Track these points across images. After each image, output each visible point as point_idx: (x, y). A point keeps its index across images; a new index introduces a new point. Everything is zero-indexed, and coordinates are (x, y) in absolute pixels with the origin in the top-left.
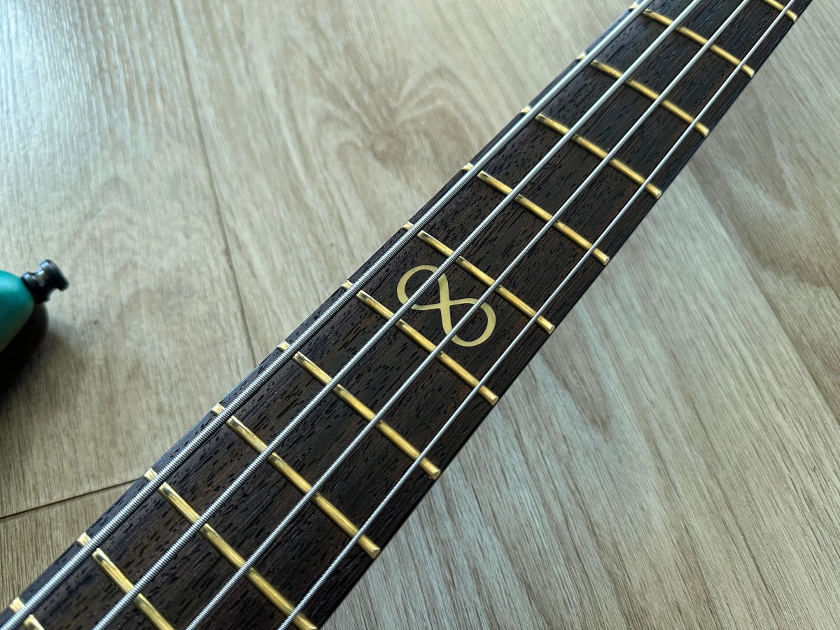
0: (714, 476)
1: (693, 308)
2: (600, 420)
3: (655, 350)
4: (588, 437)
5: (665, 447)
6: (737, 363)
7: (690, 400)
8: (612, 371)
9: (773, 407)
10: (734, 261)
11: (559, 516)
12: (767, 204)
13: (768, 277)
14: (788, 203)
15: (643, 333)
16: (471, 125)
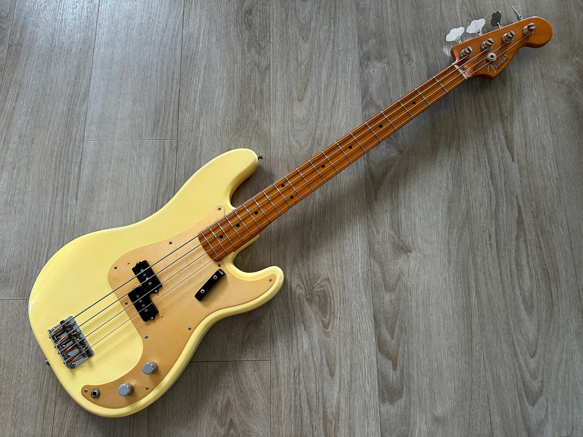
0: (349, 392)
1: (360, 357)
2: (332, 375)
3: (348, 364)
4: (329, 377)
5: (342, 383)
6: (364, 371)
7: (351, 376)
8: (338, 365)
9: (367, 382)
10: (374, 348)
11: (318, 391)
12: (388, 337)
13: (379, 354)
14: (393, 338)
15: (347, 359)
16: (329, 296)
